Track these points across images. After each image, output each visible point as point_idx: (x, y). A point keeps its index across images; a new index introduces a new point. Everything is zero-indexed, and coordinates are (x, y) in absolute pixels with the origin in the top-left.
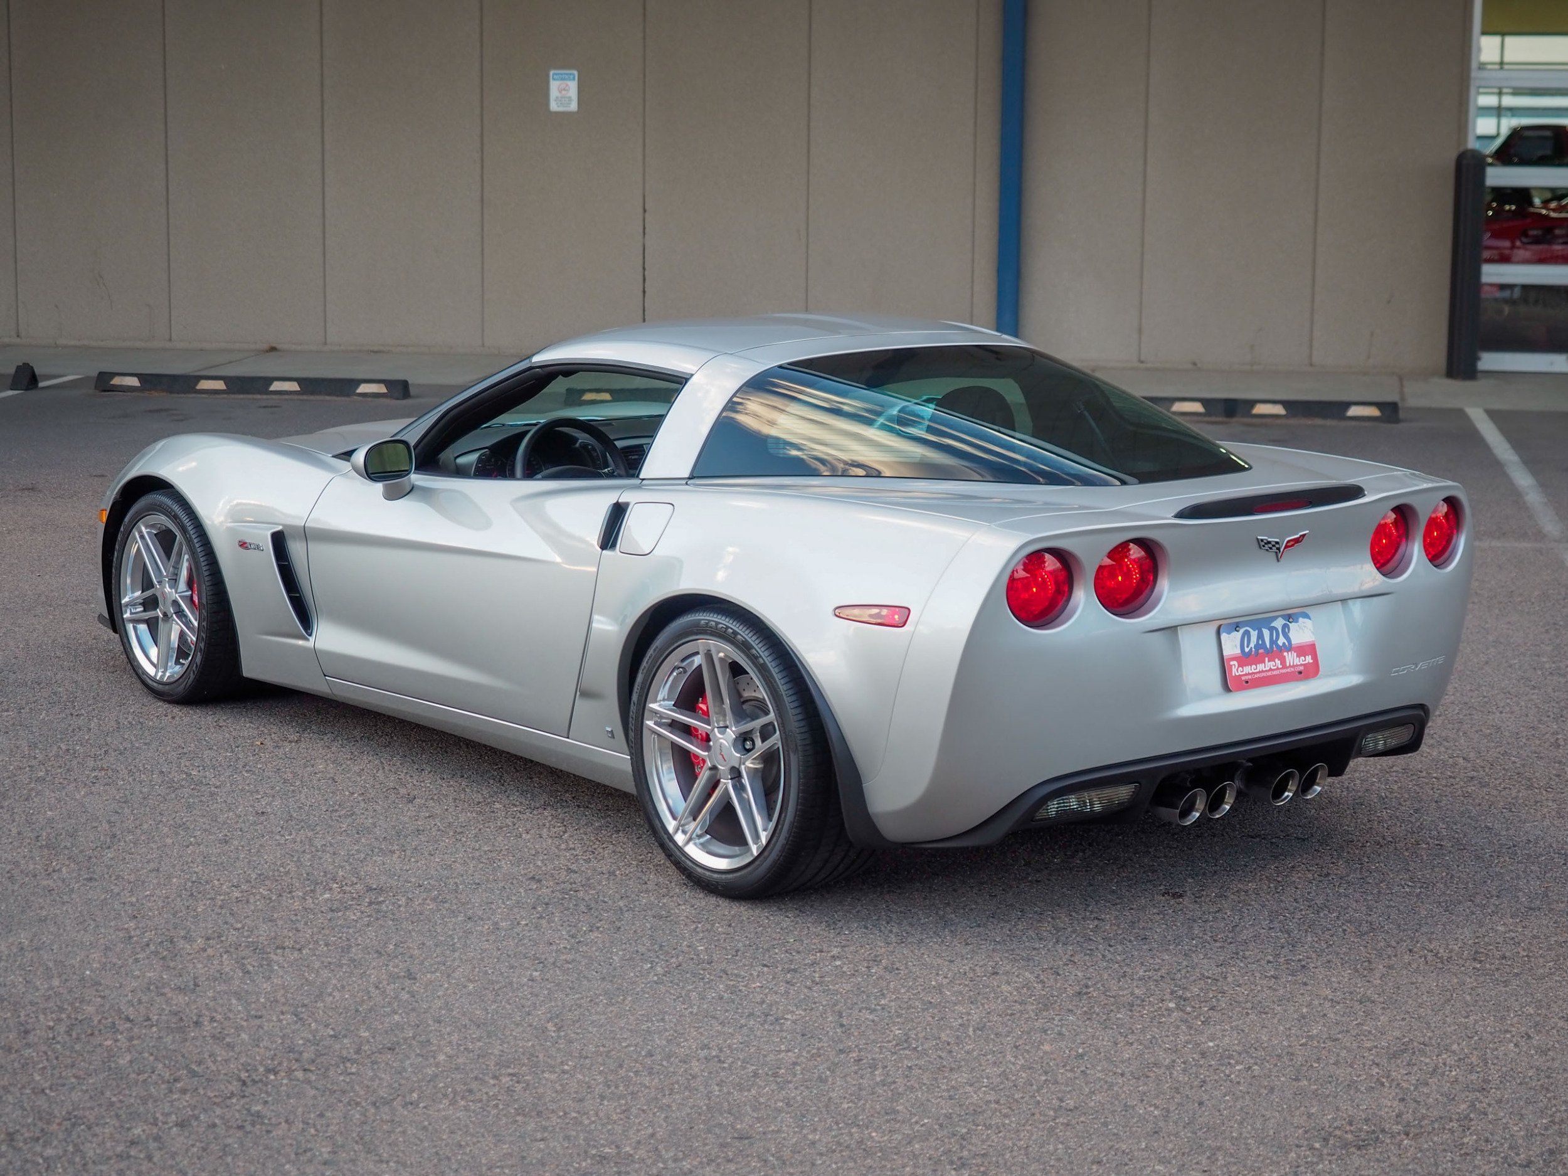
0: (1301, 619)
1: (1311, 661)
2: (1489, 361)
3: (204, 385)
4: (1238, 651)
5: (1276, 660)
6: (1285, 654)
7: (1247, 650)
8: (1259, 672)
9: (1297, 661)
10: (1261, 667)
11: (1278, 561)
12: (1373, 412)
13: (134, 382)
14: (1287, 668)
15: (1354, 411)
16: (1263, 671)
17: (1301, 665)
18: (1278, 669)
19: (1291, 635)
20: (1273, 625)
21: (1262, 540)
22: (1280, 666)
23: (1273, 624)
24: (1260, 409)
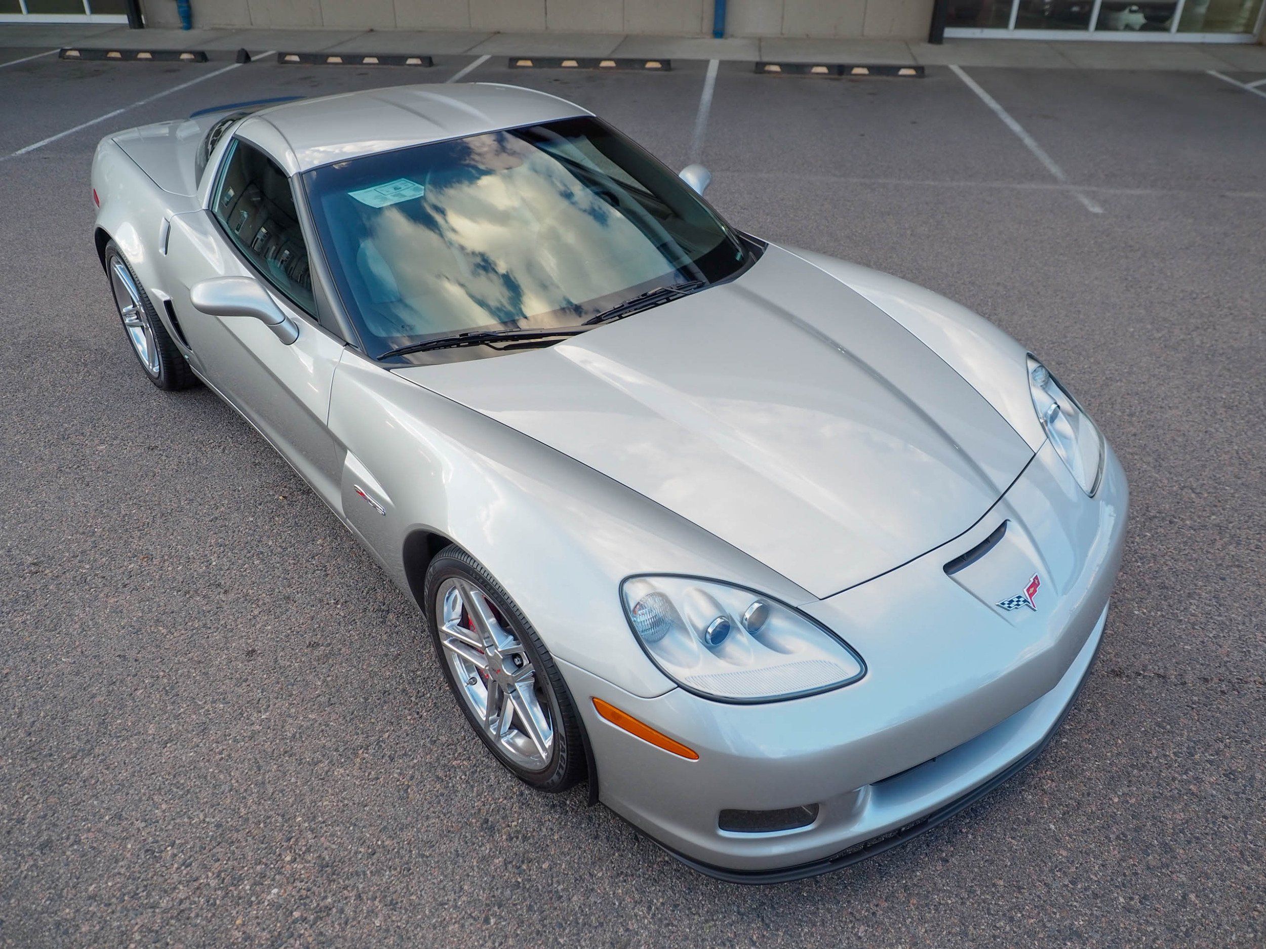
2: (950, 32)
3: (332, 60)
12: (911, 72)
13: (296, 58)
15: (903, 72)
24: (856, 71)
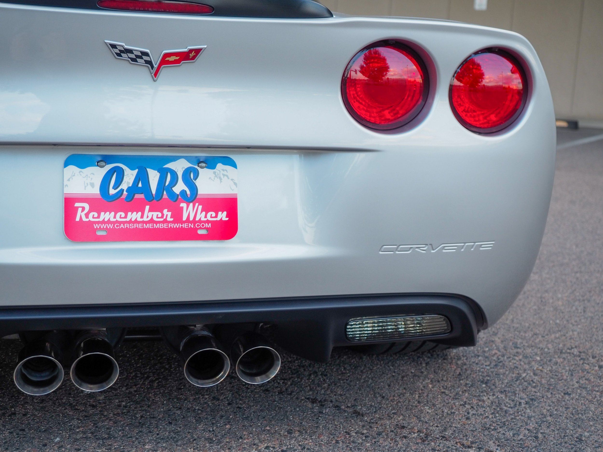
0: (220, 166)
1: (225, 219)
4: (95, 191)
5: (165, 211)
6: (183, 205)
7: (112, 192)
8: (130, 222)
9: (201, 216)
10: (134, 216)
11: (154, 81)
14: (182, 222)
16: (136, 221)
17: (208, 222)
18: (165, 221)
19: (198, 183)
20: (166, 166)
21: (114, 46)
22: (169, 219)
23: (170, 166)
